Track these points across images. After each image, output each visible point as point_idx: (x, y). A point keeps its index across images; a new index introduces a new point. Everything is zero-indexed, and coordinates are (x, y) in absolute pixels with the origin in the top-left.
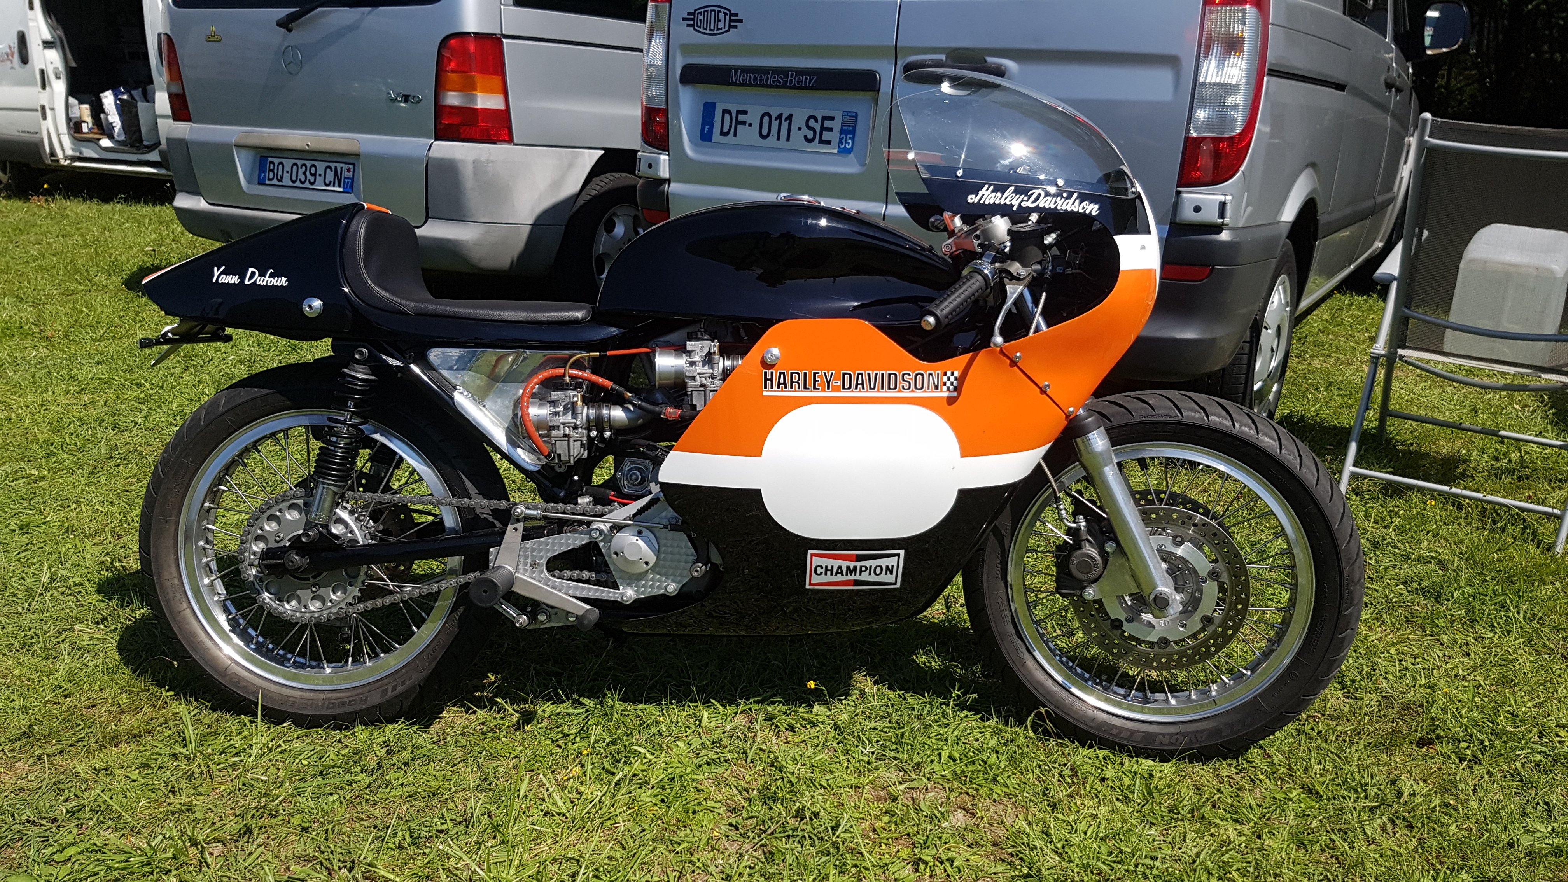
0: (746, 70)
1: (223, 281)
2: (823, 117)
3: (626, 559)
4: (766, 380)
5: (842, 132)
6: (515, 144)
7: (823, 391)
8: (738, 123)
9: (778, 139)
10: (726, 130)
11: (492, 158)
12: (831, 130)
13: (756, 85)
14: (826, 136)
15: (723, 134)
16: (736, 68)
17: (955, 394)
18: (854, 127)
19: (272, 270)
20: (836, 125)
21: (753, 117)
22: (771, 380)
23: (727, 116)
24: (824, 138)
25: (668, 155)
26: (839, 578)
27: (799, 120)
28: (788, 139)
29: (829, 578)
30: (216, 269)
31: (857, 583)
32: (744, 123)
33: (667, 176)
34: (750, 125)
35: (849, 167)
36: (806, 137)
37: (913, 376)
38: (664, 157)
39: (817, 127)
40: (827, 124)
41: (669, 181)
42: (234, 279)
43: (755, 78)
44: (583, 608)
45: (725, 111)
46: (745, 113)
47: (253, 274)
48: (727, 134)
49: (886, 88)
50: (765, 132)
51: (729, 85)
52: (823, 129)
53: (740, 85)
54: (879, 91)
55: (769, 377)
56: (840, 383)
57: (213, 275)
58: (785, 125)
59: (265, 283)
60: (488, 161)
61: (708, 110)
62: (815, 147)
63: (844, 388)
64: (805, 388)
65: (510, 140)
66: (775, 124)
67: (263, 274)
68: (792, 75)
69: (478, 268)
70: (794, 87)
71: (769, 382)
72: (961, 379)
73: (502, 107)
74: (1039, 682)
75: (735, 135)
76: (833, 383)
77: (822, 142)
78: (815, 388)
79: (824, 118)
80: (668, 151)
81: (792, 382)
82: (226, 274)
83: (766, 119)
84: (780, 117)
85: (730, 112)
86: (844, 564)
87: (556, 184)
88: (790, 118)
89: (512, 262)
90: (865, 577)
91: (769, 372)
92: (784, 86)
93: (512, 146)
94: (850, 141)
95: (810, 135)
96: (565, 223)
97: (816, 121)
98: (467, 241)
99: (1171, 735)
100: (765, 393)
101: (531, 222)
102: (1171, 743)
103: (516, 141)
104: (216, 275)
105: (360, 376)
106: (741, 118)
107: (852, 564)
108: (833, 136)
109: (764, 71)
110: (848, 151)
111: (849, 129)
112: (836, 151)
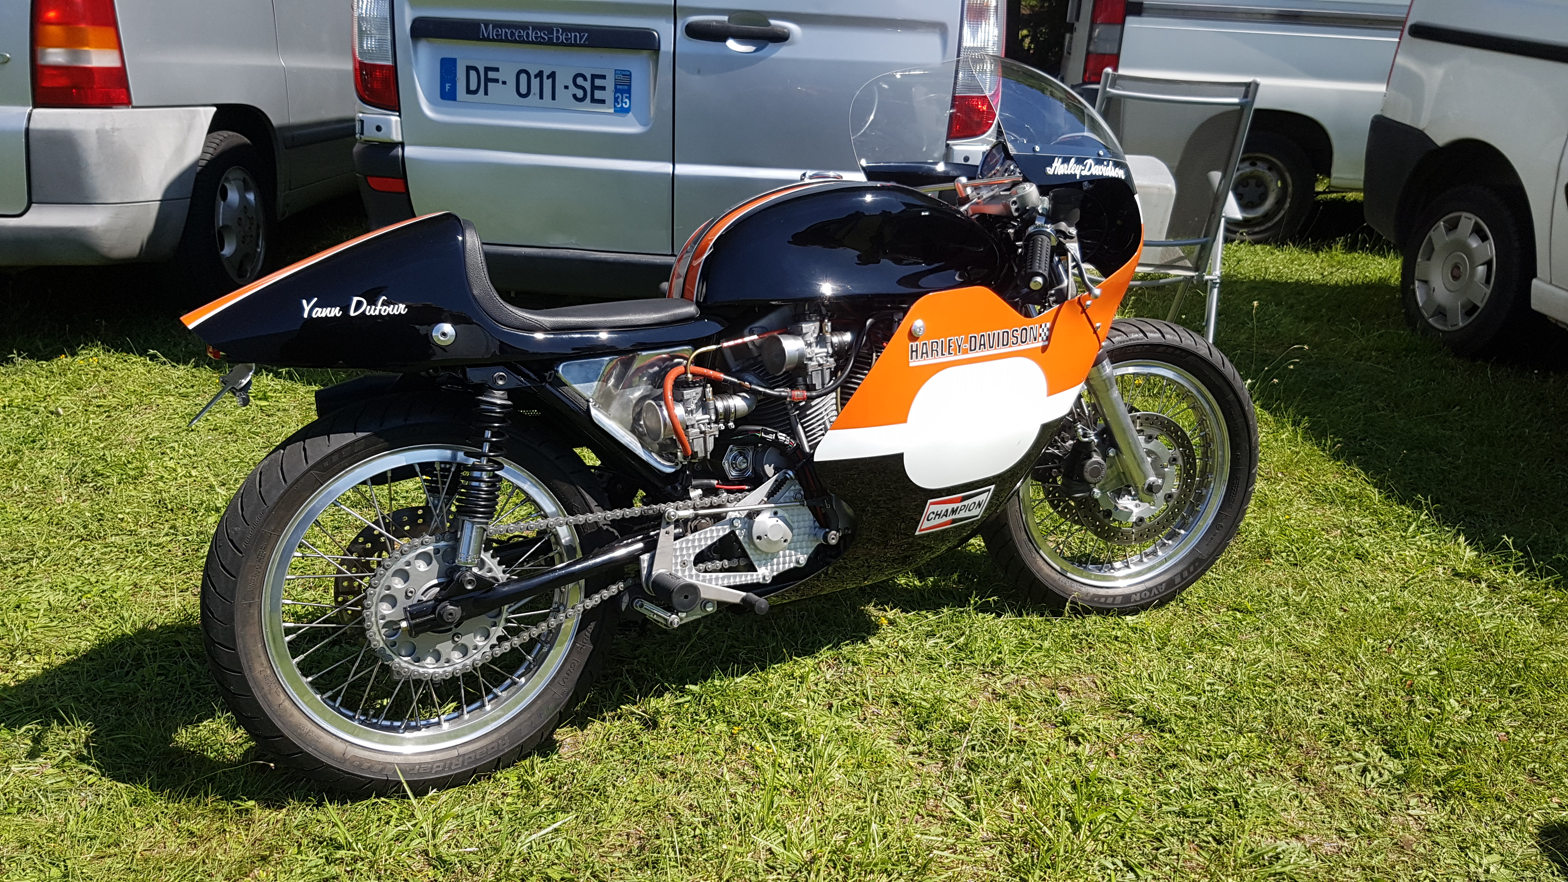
0: (498, 25)
1: (319, 315)
2: (592, 75)
3: (770, 541)
4: (912, 351)
5: (617, 91)
6: (133, 107)
7: (956, 354)
8: (488, 80)
9: (541, 97)
10: (473, 87)
11: (117, 126)
12: (603, 88)
13: (515, 41)
14: (598, 95)
15: (469, 91)
16: (487, 23)
17: (1046, 343)
18: (630, 86)
19: (384, 298)
20: (609, 83)
21: (507, 73)
22: (916, 351)
23: (473, 74)
24: (596, 97)
25: (400, 116)
26: (945, 519)
27: (564, 78)
28: (554, 98)
29: (938, 521)
30: (304, 302)
31: (954, 521)
32: (496, 81)
33: (400, 139)
34: (504, 83)
35: (630, 127)
36: (575, 96)
37: (1019, 332)
38: (394, 119)
39: (587, 85)
40: (598, 82)
41: (402, 145)
42: (335, 312)
43: (512, 34)
44: (739, 595)
45: (469, 68)
46: (497, 70)
47: (359, 304)
48: (475, 92)
49: (666, 46)
50: (523, 90)
51: (479, 39)
52: (594, 88)
53: (494, 40)
54: (659, 49)
55: (914, 349)
56: (968, 346)
57: (303, 309)
58: (548, 83)
59: (377, 313)
60: (113, 130)
61: (448, 68)
62: (587, 105)
63: (971, 350)
64: (942, 354)
65: (127, 102)
66: (535, 83)
67: (372, 302)
68: (558, 31)
69: (111, 259)
70: (562, 44)
71: (914, 353)
72: (1051, 330)
73: (116, 64)
74: (1047, 575)
75: (486, 93)
76: (963, 346)
77: (593, 100)
78: (950, 353)
79: (594, 77)
80: (399, 111)
81: (932, 350)
82: (322, 307)
83: (523, 77)
84: (540, 74)
85: (476, 69)
86: (950, 507)
87: (180, 151)
88: (552, 76)
89: (142, 247)
90: (962, 514)
91: (914, 344)
92: (550, 43)
93: (130, 110)
94: (627, 100)
95: (580, 93)
96: (190, 195)
97: (585, 79)
98: (96, 227)
99: (1141, 592)
100: (911, 364)
101: (159, 198)
102: (1142, 599)
103: (134, 103)
104: (307, 309)
105: (499, 402)
106: (491, 75)
107: (955, 506)
108: (608, 95)
109: (524, 26)
110: (627, 111)
111: (624, 87)
112: (612, 111)
